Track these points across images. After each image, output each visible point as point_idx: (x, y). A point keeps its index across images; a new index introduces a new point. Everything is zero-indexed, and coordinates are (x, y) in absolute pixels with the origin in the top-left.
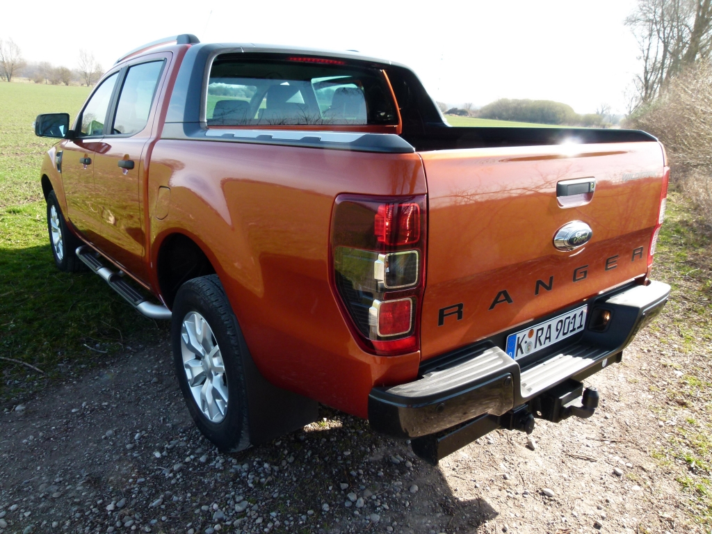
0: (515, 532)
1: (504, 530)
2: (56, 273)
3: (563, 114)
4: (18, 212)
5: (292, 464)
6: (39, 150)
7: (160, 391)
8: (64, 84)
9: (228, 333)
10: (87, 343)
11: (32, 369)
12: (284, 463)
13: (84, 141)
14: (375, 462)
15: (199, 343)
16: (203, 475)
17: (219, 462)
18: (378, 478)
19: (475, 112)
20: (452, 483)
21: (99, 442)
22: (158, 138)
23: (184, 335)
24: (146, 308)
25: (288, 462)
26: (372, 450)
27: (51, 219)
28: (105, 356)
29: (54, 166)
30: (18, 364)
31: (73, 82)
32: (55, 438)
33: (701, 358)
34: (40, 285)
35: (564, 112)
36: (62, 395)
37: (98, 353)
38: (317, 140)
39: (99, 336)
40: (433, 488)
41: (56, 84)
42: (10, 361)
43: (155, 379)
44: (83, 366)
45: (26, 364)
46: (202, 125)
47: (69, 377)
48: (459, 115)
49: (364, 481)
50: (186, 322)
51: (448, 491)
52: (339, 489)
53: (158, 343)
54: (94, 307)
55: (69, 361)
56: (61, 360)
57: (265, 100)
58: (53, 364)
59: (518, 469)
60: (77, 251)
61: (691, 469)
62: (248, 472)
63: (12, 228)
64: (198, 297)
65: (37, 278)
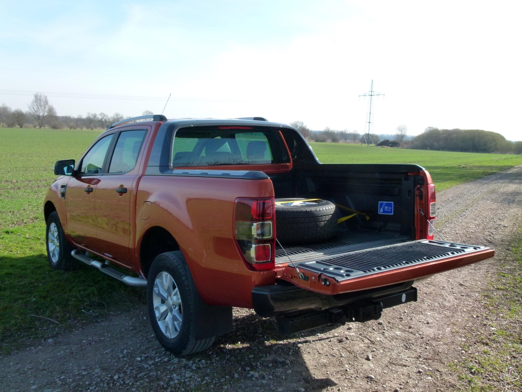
0: (345, 391)
1: (339, 390)
2: (52, 271)
3: (494, 143)
4: (12, 232)
5: (218, 361)
6: (12, 185)
7: (135, 334)
8: (18, 126)
9: (183, 278)
10: (84, 309)
11: (53, 322)
12: (213, 360)
13: (83, 178)
14: (268, 361)
15: (165, 290)
16: (167, 366)
17: (176, 360)
18: (268, 367)
19: (407, 143)
20: (312, 372)
21: (103, 354)
22: (143, 175)
23: (155, 289)
24: (128, 280)
25: (215, 360)
26: (266, 356)
27: (49, 233)
28: (97, 317)
29: (59, 195)
30: (44, 319)
31: (26, 125)
32: (76, 353)
33: (517, 322)
34: (44, 278)
35: (495, 140)
36: (74, 335)
37: (92, 315)
38: (229, 174)
39: (91, 306)
40: (301, 373)
41: (12, 127)
42: (39, 318)
43: (131, 328)
44: (84, 321)
45: (49, 319)
46: (170, 168)
47: (76, 326)
48: (391, 146)
49: (260, 368)
50: (157, 280)
51: (310, 375)
52: (245, 370)
53: (130, 311)
54: (85, 290)
55: (75, 319)
56: (69, 318)
57: (204, 151)
58: (65, 320)
59: (356, 368)
60: (73, 253)
61: (471, 373)
62: (193, 364)
63: (11, 244)
64: (166, 262)
65: (40, 274)
